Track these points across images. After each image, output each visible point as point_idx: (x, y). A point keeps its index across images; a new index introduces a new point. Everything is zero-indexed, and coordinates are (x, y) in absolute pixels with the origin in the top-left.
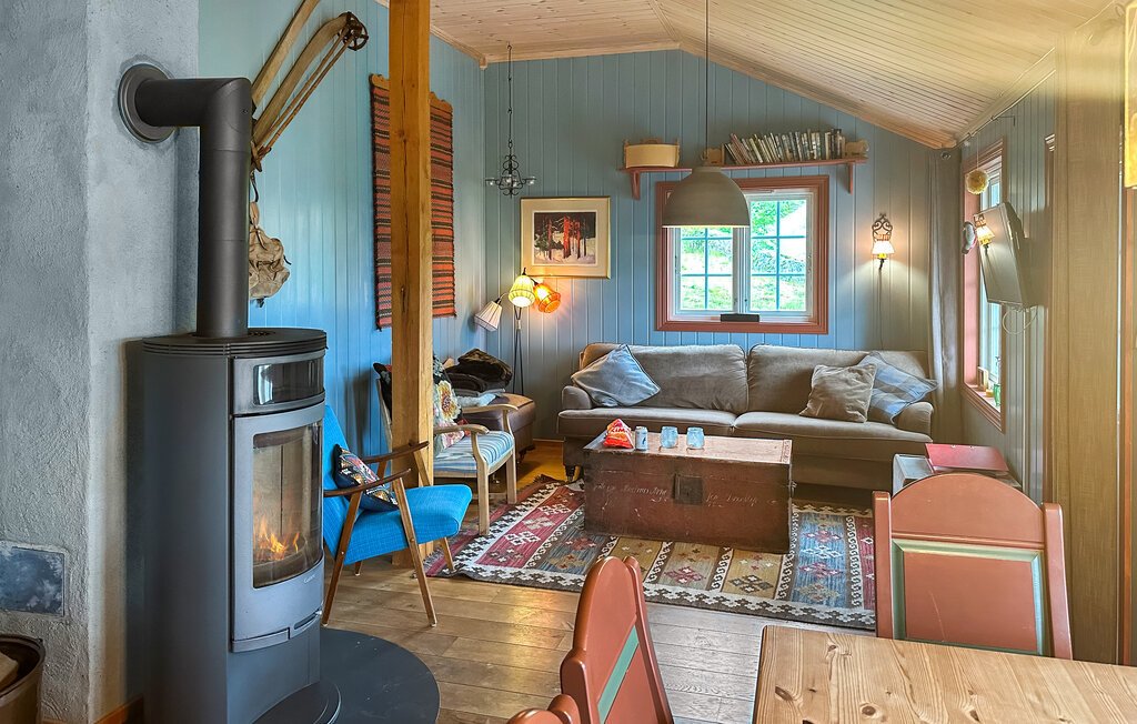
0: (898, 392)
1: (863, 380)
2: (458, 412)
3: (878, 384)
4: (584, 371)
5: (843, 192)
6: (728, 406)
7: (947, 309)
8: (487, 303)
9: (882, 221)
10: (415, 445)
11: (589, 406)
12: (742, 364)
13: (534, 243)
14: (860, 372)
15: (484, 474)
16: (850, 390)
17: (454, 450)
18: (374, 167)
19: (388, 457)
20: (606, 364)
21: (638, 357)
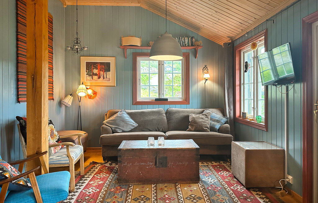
0: (218, 121)
1: (207, 118)
2: (58, 138)
3: (211, 119)
4: (108, 120)
5: (194, 58)
6: (161, 130)
7: (230, 94)
8: (66, 96)
9: (205, 68)
10: (39, 153)
11: (112, 133)
12: (164, 115)
13: (86, 73)
14: (206, 115)
15: (72, 164)
16: (204, 121)
17: (57, 154)
18: (17, 30)
19: (24, 161)
20: (117, 117)
21: (128, 114)
